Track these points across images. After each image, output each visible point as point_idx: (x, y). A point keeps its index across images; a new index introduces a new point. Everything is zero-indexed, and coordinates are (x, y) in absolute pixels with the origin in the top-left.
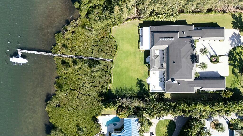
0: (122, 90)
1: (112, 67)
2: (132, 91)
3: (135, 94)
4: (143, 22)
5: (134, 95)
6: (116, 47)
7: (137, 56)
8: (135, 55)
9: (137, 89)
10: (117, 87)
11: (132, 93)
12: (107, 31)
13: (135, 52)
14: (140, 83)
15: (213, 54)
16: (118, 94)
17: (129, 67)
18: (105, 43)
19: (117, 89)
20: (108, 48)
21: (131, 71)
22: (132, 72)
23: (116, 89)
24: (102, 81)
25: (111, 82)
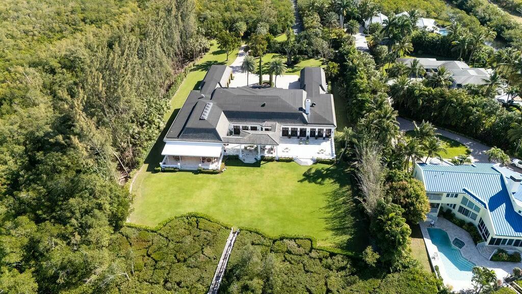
0: (335, 218)
1: (257, 233)
2: (335, 194)
3: (344, 189)
5: (348, 191)
6: (194, 220)
7: (234, 178)
8: (232, 182)
9: (330, 186)
10: (327, 229)
11: (342, 195)
12: (133, 236)
13: (222, 182)
14: (312, 177)
16: (348, 228)
17: (263, 197)
18: (171, 246)
19: (332, 230)
20: (189, 239)
21: (276, 192)
22: (278, 190)
23: (331, 233)
24: (304, 265)
25: (310, 240)
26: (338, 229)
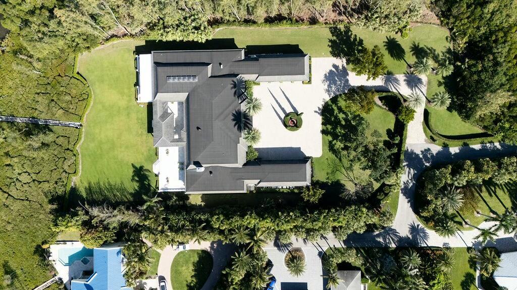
0: (100, 189)
1: (78, 140)
2: (122, 190)
3: (129, 196)
4: (145, 44)
5: (127, 199)
6: (84, 98)
7: (134, 116)
8: (128, 114)
9: (132, 187)
10: (90, 183)
11: (122, 194)
12: (68, 63)
13: (127, 107)
14: (141, 174)
15: (289, 110)
16: (92, 196)
17: (115, 139)
18: (62, 89)
19: (89, 186)
20: (68, 98)
21: (121, 147)
22: (123, 149)
23: (87, 186)
24: (56, 169)
25: (75, 172)
26: (90, 189)
